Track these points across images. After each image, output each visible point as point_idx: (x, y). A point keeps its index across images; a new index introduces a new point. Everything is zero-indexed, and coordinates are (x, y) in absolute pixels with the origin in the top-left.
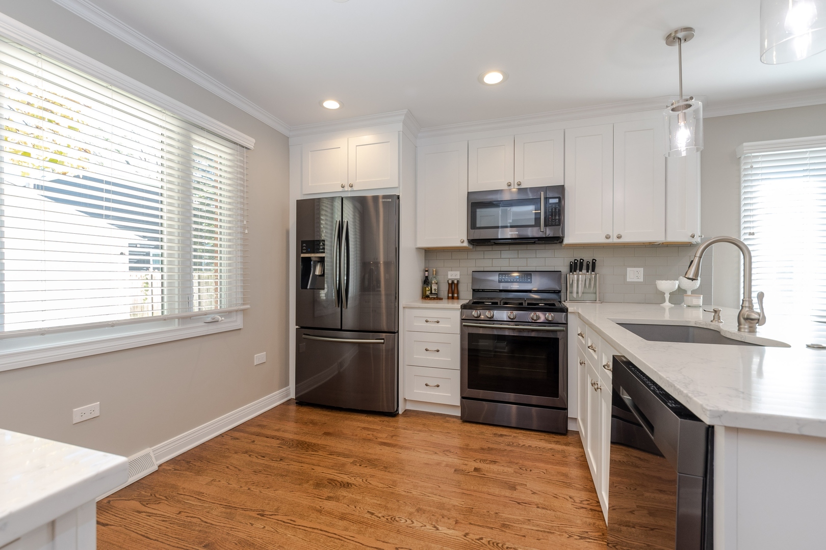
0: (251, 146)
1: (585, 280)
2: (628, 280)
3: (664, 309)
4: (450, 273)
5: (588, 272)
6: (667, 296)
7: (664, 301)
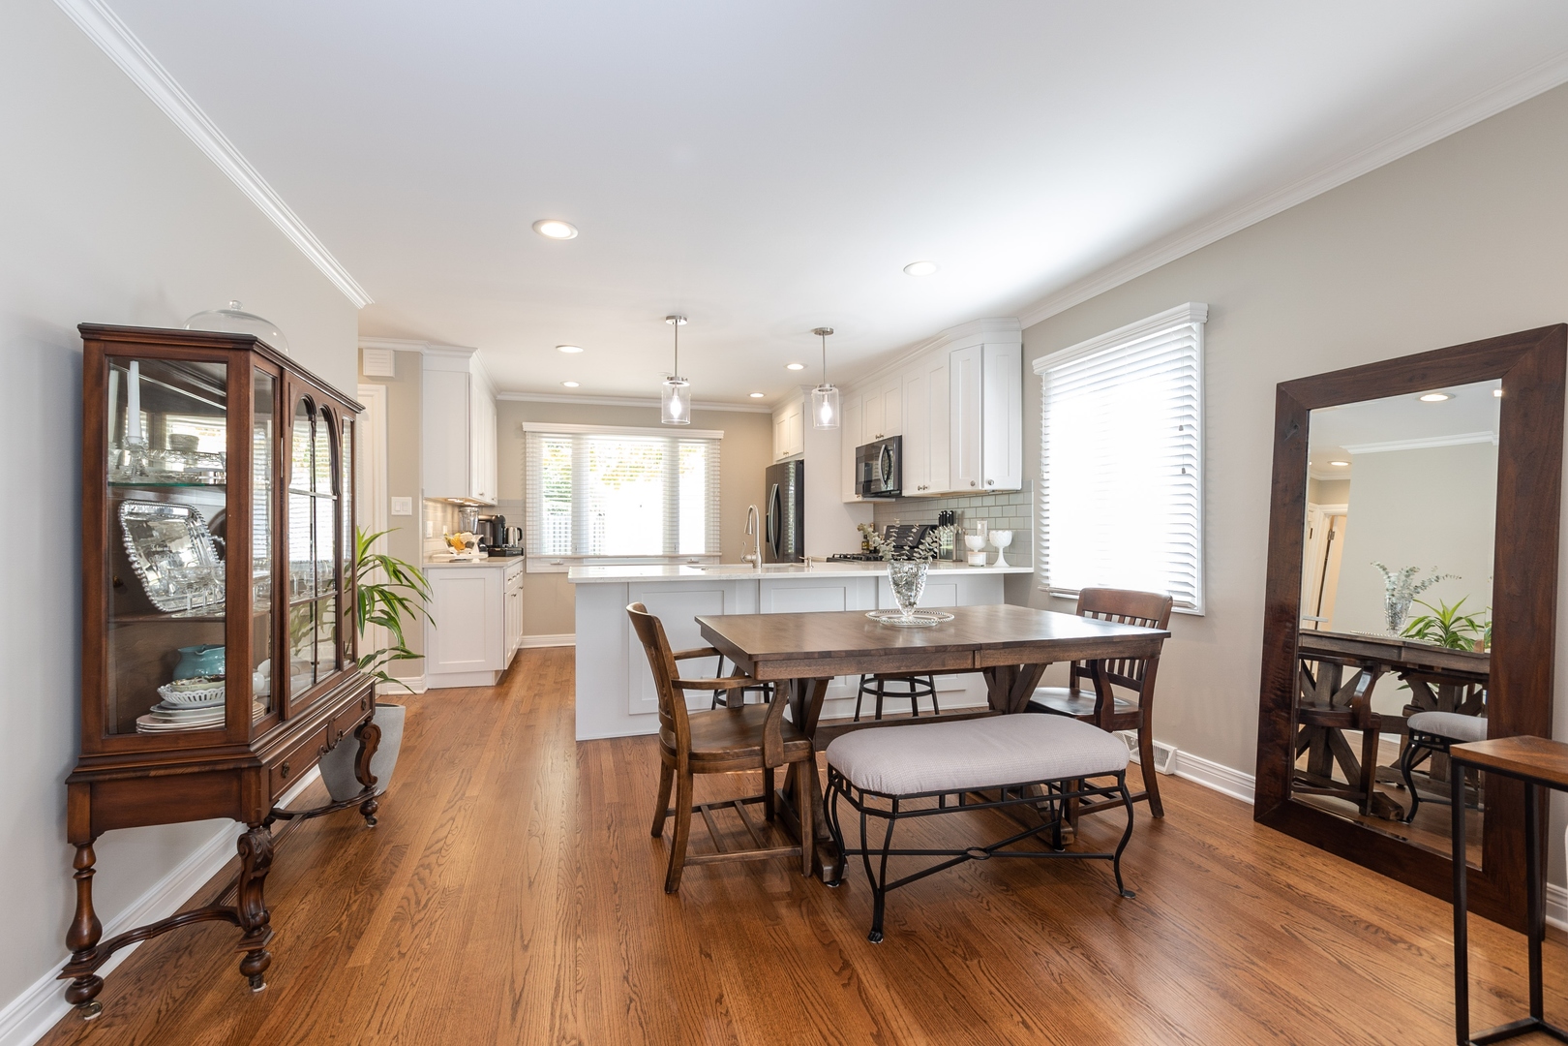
0: (722, 437)
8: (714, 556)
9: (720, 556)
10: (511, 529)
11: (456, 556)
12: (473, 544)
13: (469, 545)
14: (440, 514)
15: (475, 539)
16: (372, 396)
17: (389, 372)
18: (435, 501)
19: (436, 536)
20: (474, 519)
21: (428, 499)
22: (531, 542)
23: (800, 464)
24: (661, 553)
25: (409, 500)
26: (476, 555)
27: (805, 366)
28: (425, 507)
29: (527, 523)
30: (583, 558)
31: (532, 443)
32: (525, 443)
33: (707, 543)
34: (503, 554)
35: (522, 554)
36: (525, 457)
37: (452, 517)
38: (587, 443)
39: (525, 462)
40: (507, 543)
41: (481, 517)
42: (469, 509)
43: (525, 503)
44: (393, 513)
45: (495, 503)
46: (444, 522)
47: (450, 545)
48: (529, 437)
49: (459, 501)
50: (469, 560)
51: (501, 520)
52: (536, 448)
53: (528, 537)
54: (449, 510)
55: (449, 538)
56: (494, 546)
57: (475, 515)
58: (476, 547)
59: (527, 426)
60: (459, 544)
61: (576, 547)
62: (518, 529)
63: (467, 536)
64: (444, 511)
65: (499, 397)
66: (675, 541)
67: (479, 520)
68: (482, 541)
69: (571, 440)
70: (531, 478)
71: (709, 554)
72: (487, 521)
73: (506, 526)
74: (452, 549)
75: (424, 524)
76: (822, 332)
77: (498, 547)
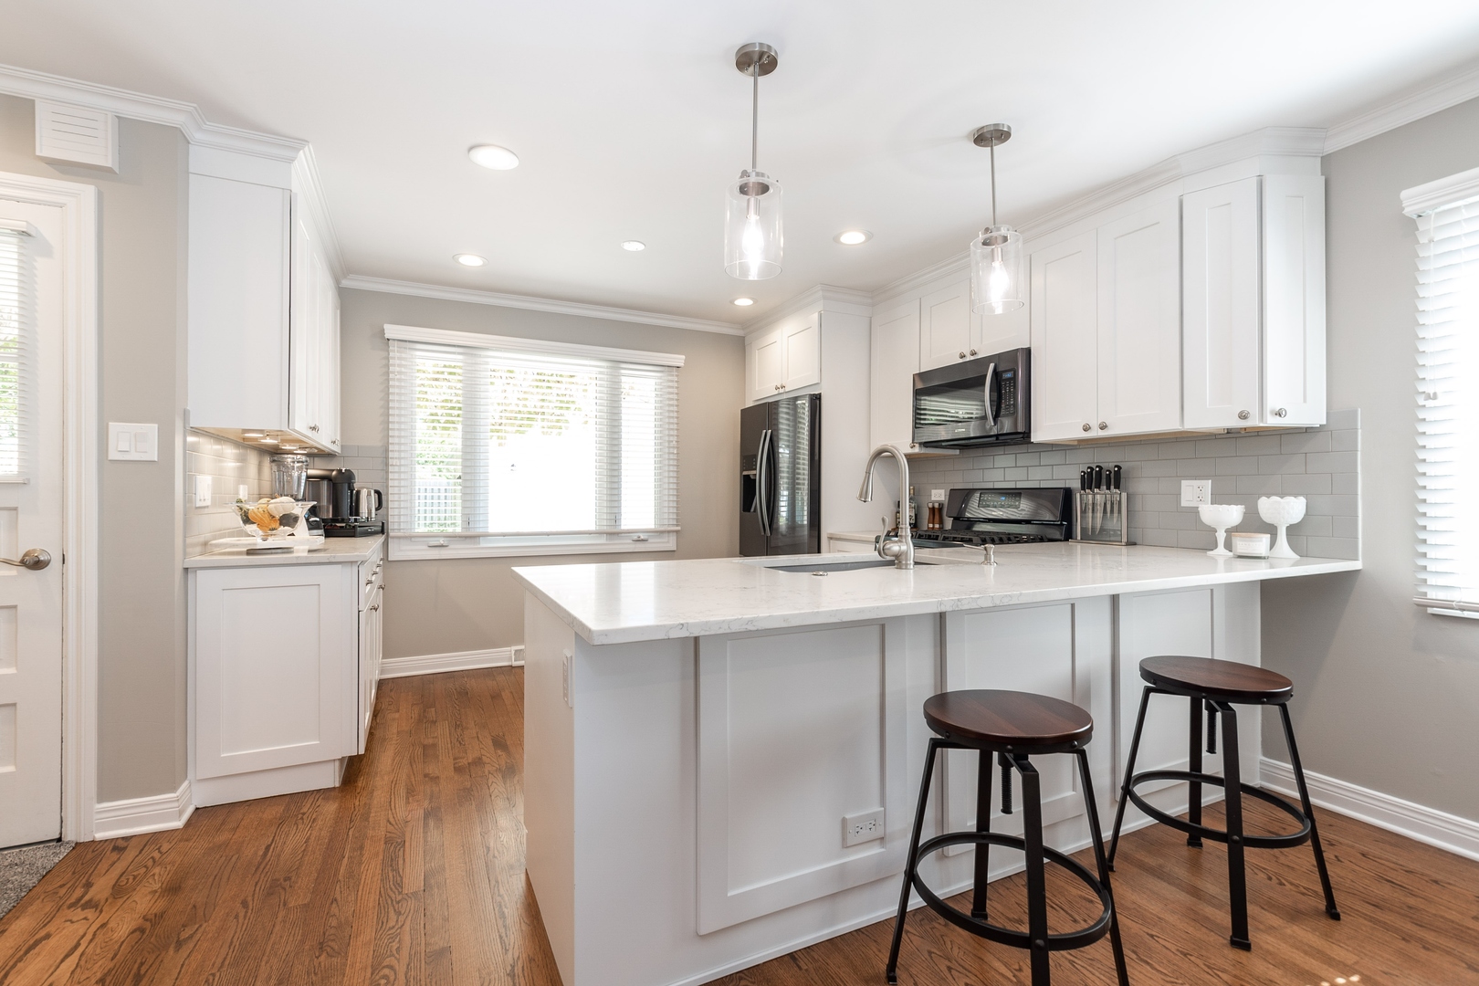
0: (682, 365)
1: (1105, 504)
2: (1184, 503)
3: (1213, 559)
4: (934, 492)
5: (1109, 488)
6: (1221, 536)
7: (1216, 546)
8: (669, 532)
9: (677, 532)
10: (364, 493)
11: (259, 543)
12: (296, 519)
13: (288, 520)
14: (231, 465)
15: (300, 510)
16: (61, 206)
17: (101, 153)
18: (219, 437)
19: (219, 501)
20: (299, 474)
21: (197, 432)
22: (396, 512)
23: (816, 401)
24: (593, 527)
25: (152, 429)
26: (304, 539)
27: (869, 236)
28: (194, 448)
29: (391, 483)
30: (479, 536)
31: (400, 358)
32: (388, 358)
33: (659, 513)
34: (351, 532)
35: (382, 532)
36: (388, 380)
37: (257, 472)
38: (487, 363)
39: (388, 387)
40: (357, 514)
41: (311, 472)
42: (289, 458)
43: (387, 451)
44: (113, 455)
45: (336, 449)
46: (241, 477)
47: (247, 519)
48: (393, 347)
49: (269, 441)
50: (287, 550)
51: (347, 477)
52: (405, 366)
53: (390, 505)
54: (253, 458)
55: (246, 506)
56: (335, 520)
57: (300, 468)
58: (302, 524)
59: (392, 331)
60: (267, 519)
61: (467, 522)
62: (377, 492)
63: (284, 504)
64: (242, 459)
65: (345, 283)
66: (616, 510)
67: (308, 477)
68: (313, 511)
69: (460, 357)
70: (396, 412)
71: (662, 529)
72: (322, 478)
73: (356, 486)
74: (251, 528)
75: (189, 481)
76: (989, 137)
77: (343, 521)
